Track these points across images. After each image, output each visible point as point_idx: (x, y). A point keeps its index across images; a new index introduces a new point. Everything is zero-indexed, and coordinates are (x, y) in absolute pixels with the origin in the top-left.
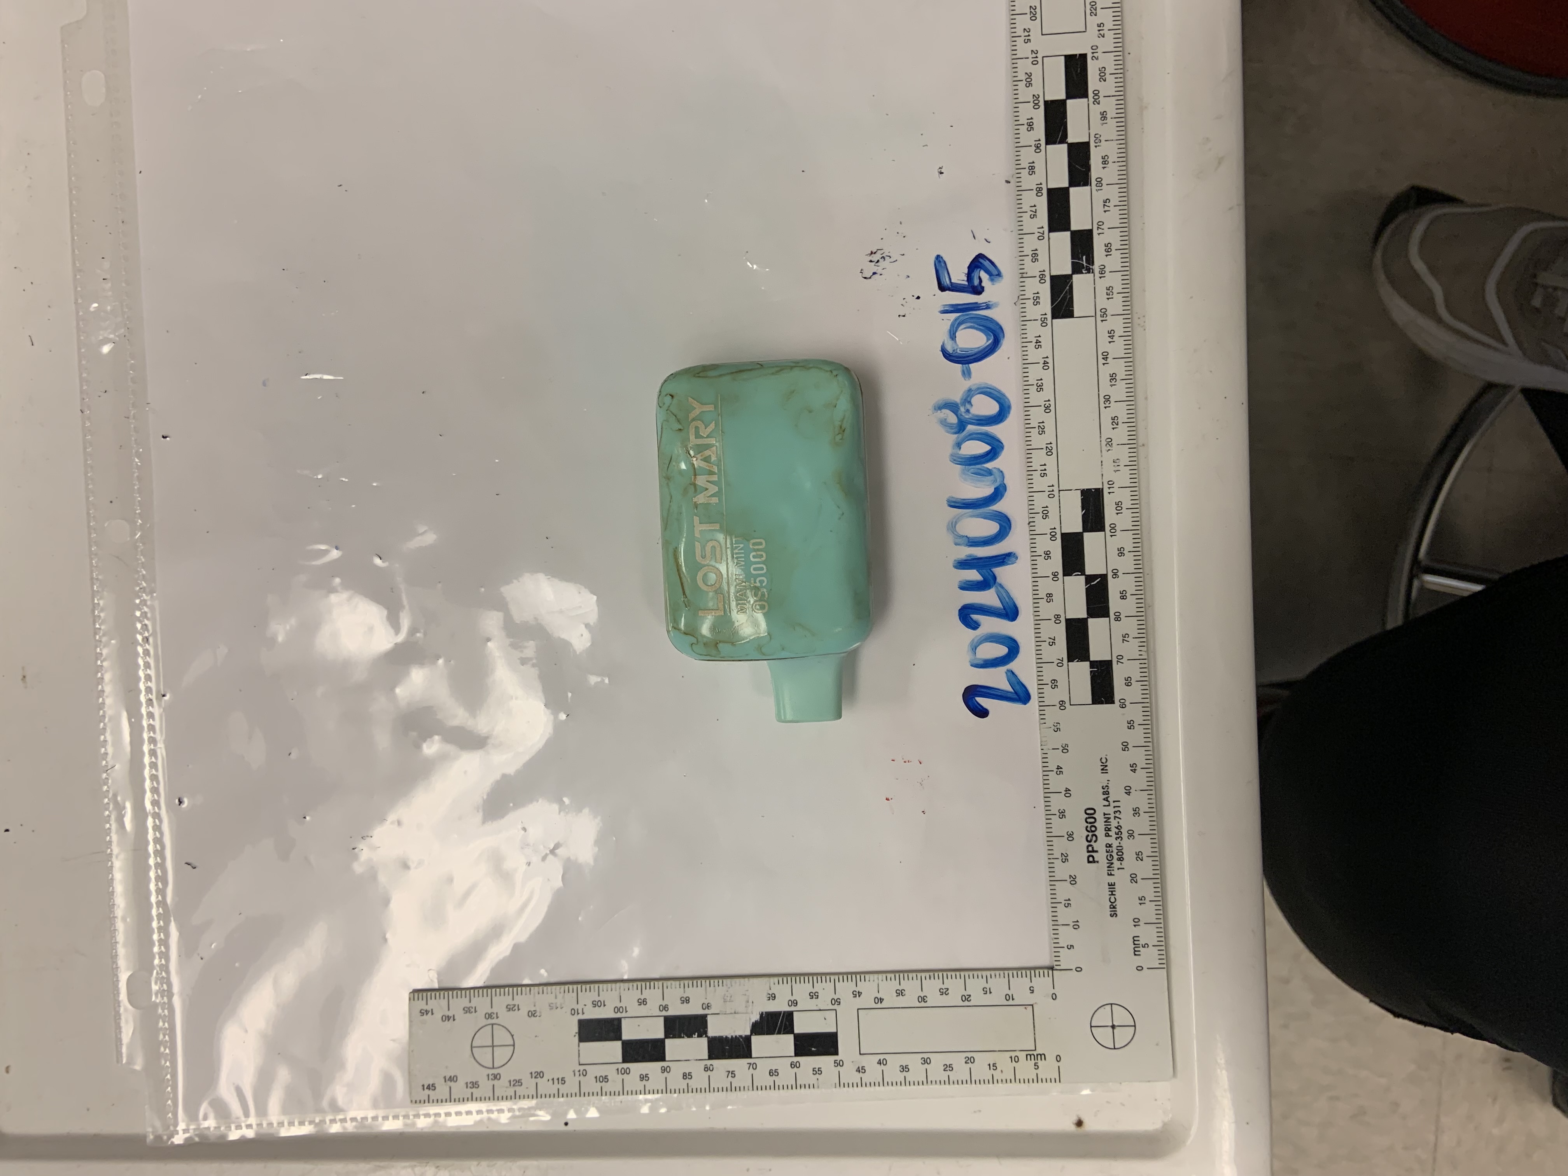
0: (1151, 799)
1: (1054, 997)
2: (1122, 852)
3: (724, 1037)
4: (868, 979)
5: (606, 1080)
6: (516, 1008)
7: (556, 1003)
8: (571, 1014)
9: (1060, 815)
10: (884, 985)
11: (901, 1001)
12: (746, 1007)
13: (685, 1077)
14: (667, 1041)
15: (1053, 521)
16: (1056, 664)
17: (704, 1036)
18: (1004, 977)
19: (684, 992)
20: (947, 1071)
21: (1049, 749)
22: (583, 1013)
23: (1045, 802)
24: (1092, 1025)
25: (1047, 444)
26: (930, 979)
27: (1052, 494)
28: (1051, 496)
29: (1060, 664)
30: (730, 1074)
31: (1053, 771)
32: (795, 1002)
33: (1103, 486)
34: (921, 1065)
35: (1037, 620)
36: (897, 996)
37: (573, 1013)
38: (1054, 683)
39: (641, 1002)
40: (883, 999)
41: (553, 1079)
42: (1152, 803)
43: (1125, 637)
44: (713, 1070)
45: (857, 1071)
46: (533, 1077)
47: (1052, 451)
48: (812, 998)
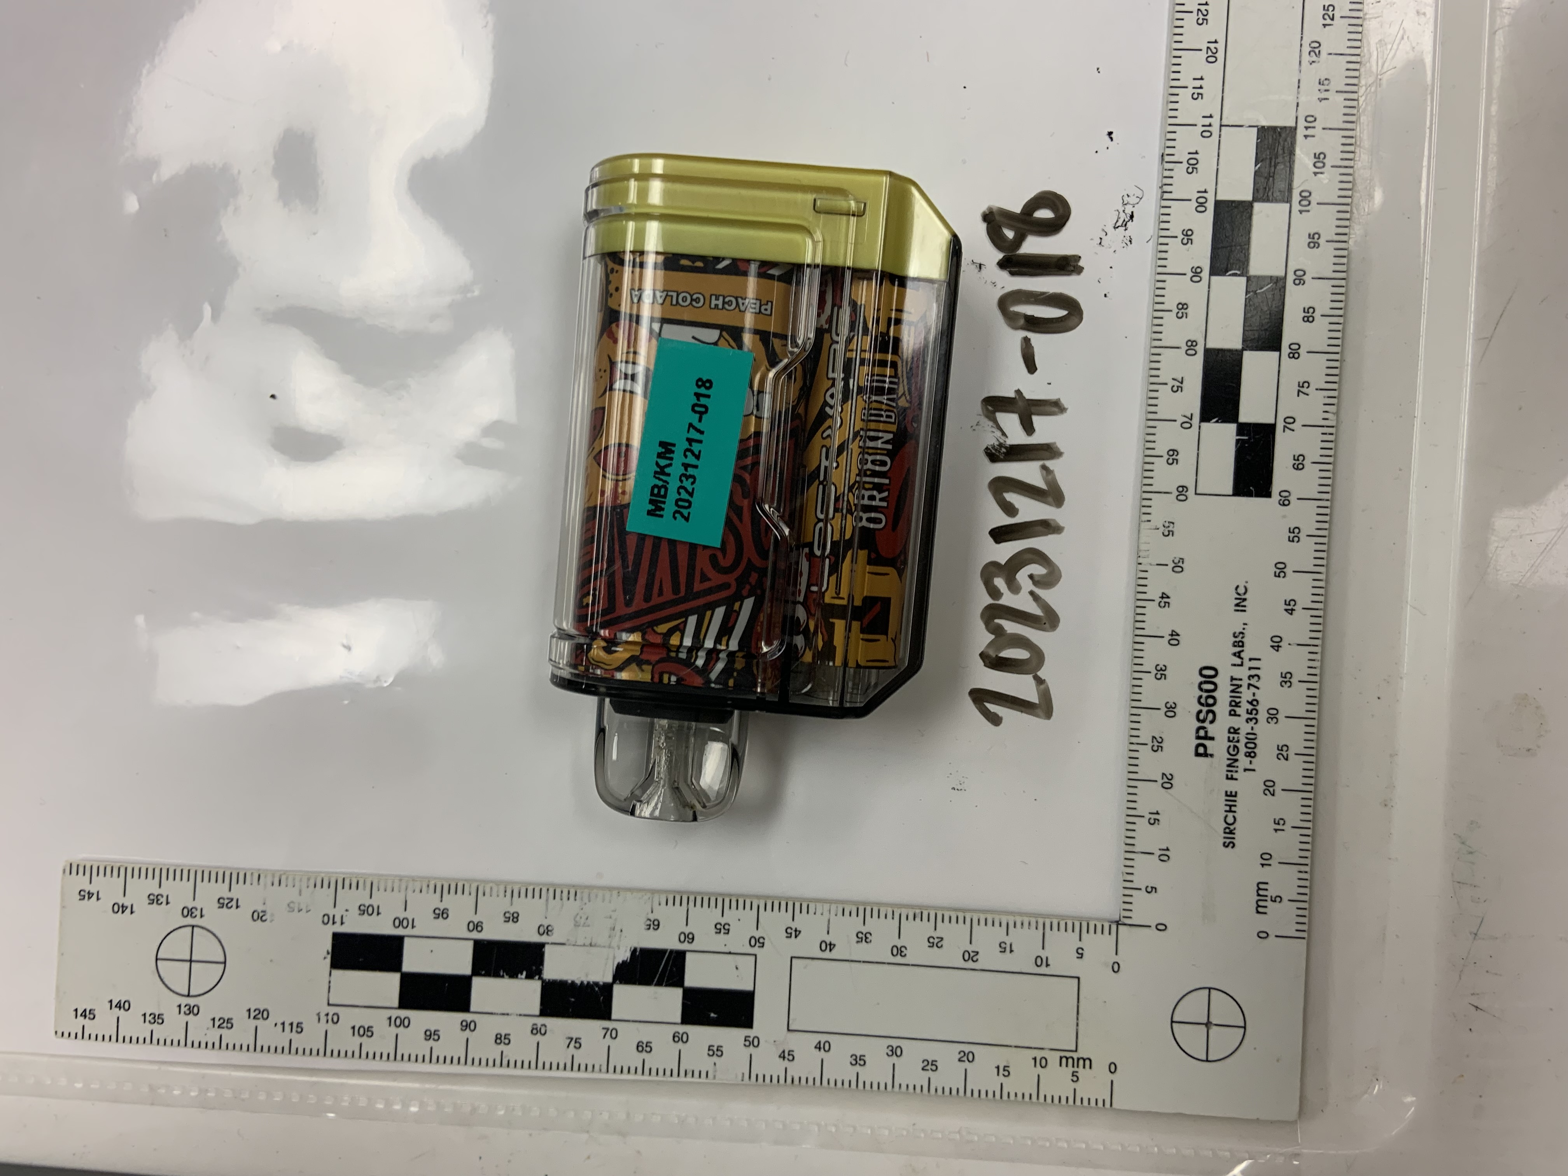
0: (1314, 660)
1: (1116, 968)
2: (1255, 744)
3: (570, 982)
4: (813, 911)
5: (370, 1034)
6: (234, 903)
7: (299, 904)
8: (323, 922)
9: (1157, 674)
10: (838, 922)
11: (862, 951)
12: (610, 937)
13: (498, 1041)
14: (475, 980)
15: (1203, 179)
16: (1178, 423)
17: (537, 977)
18: (1037, 928)
19: (512, 904)
20: (928, 1070)
21: (1151, 565)
22: (342, 922)
23: (1135, 650)
24: (1174, 1019)
25: (1209, 42)
26: (914, 919)
27: (1208, 131)
28: (1206, 133)
29: (1187, 424)
30: (573, 1044)
31: (1153, 600)
32: (691, 936)
33: (1296, 123)
34: (886, 1056)
35: (1156, 347)
36: (858, 942)
37: (326, 921)
38: (1173, 456)
39: (439, 914)
40: (834, 945)
41: (283, 1024)
42: (1315, 668)
43: (1303, 387)
44: (545, 1033)
45: (780, 1056)
46: (252, 1016)
47: (1216, 55)
48: (719, 932)
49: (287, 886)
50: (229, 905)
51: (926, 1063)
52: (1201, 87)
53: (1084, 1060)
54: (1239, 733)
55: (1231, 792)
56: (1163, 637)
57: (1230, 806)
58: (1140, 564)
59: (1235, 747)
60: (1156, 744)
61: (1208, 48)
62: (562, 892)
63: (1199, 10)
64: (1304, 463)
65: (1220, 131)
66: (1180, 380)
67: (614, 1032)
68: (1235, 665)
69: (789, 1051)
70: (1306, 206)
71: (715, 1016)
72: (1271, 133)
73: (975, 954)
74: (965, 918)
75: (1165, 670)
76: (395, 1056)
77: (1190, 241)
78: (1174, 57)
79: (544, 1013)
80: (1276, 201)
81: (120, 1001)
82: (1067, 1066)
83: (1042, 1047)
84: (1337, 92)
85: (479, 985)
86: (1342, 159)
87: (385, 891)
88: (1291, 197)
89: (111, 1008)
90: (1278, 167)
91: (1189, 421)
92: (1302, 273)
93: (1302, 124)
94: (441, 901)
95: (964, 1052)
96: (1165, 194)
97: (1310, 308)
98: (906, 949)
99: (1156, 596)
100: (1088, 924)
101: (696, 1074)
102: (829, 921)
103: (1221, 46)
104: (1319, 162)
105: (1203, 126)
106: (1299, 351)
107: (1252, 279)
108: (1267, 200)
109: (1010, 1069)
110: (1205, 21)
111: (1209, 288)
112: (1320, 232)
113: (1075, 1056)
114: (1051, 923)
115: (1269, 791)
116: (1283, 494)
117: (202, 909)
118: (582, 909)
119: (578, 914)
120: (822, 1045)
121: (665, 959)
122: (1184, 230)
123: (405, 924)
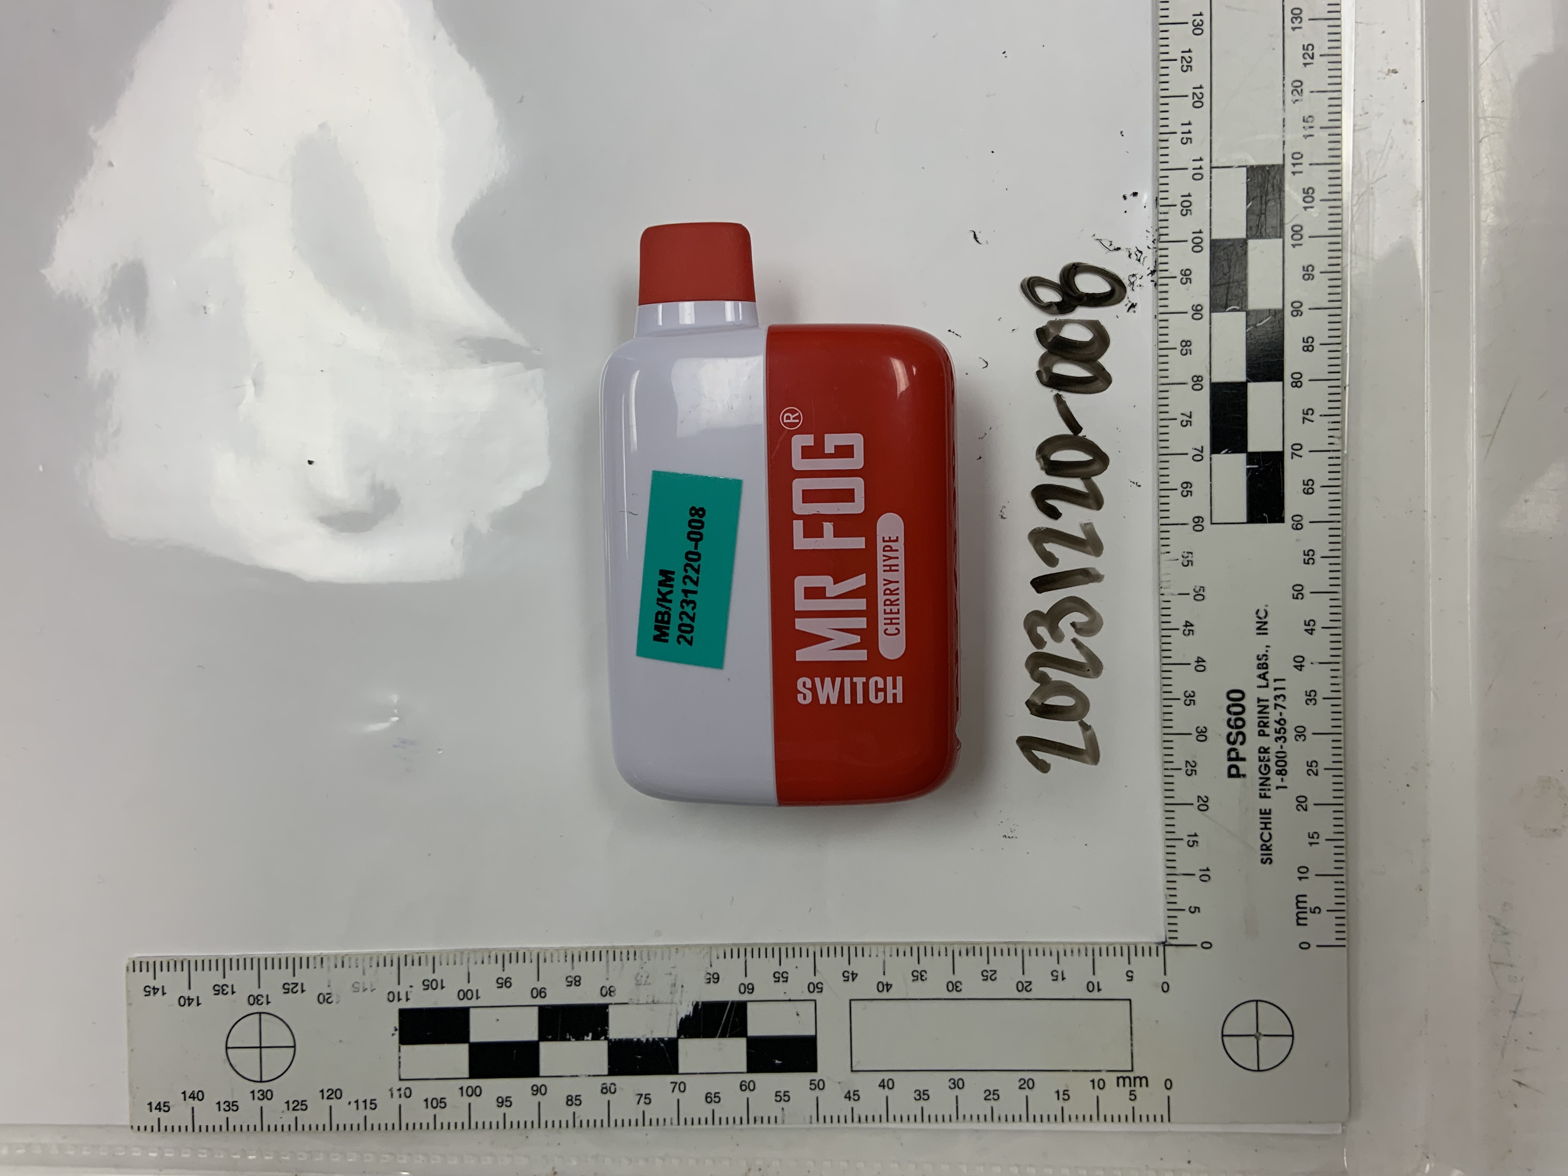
0: (1336, 677)
1: (1165, 988)
2: (1285, 762)
4: (869, 953)
5: (443, 1105)
6: (299, 988)
7: (364, 984)
8: (389, 999)
9: (1186, 700)
10: (893, 962)
11: (919, 989)
12: (671, 993)
13: (570, 1103)
14: (542, 1045)
15: (1197, 220)
16: (1190, 456)
17: (603, 1038)
18: (1086, 955)
19: (573, 968)
20: (990, 1099)
21: (1173, 594)
22: (407, 999)
23: (1163, 678)
24: (1225, 1034)
25: (1194, 88)
26: (967, 955)
27: (1199, 174)
28: (1197, 176)
29: (1198, 456)
30: (643, 1099)
31: (1178, 629)
32: (750, 987)
33: (1284, 160)
34: (949, 1089)
35: (1163, 384)
36: (914, 980)
37: (391, 999)
38: (1187, 488)
39: (502, 983)
40: (891, 985)
41: (357, 1102)
42: (1338, 684)
43: (1307, 414)
44: (614, 1093)
45: (846, 1097)
46: (325, 1096)
47: (1201, 100)
48: (777, 981)
49: (350, 968)
50: (295, 990)
51: (988, 1093)
52: (1189, 132)
53: (1141, 1079)
54: (1269, 753)
55: (1265, 810)
56: (1189, 664)
57: (1266, 824)
58: (1163, 594)
59: (1266, 766)
60: (1189, 768)
61: (1194, 93)
62: (621, 953)
63: (1182, 57)
64: (1314, 487)
65: (1211, 173)
66: (1189, 415)
67: (682, 1085)
68: (1260, 687)
69: (855, 1091)
70: (1298, 240)
71: (780, 1062)
72: (1260, 171)
73: (1028, 984)
74: (1016, 950)
75: (1193, 696)
76: (469, 1125)
77: (1189, 280)
78: (1162, 104)
79: (612, 1072)
80: (1268, 237)
81: (193, 1091)
82: (1124, 1086)
83: (1100, 1069)
84: (1321, 128)
85: (547, 1049)
86: (1330, 193)
87: (448, 964)
88: (1284, 232)
89: (185, 1100)
90: (1268, 204)
91: (1199, 453)
92: (1299, 304)
93: (1289, 161)
94: (504, 970)
95: (1024, 1080)
96: (1162, 237)
97: (1310, 337)
98: (961, 984)
99: (1180, 625)
100: (1136, 947)
101: (766, 1120)
102: (884, 962)
103: (1206, 91)
104: (1308, 197)
105: (1194, 169)
106: (1301, 380)
107: (1252, 314)
108: (1261, 237)
109: (1069, 1093)
111: (1210, 324)
112: (1314, 264)
113: (1132, 1075)
114: (1100, 949)
115: (1302, 806)
116: (1296, 518)
117: (267, 996)
118: (642, 968)
119: (638, 974)
120: (886, 1084)
121: (727, 1010)
122: (1182, 270)
123: (469, 995)
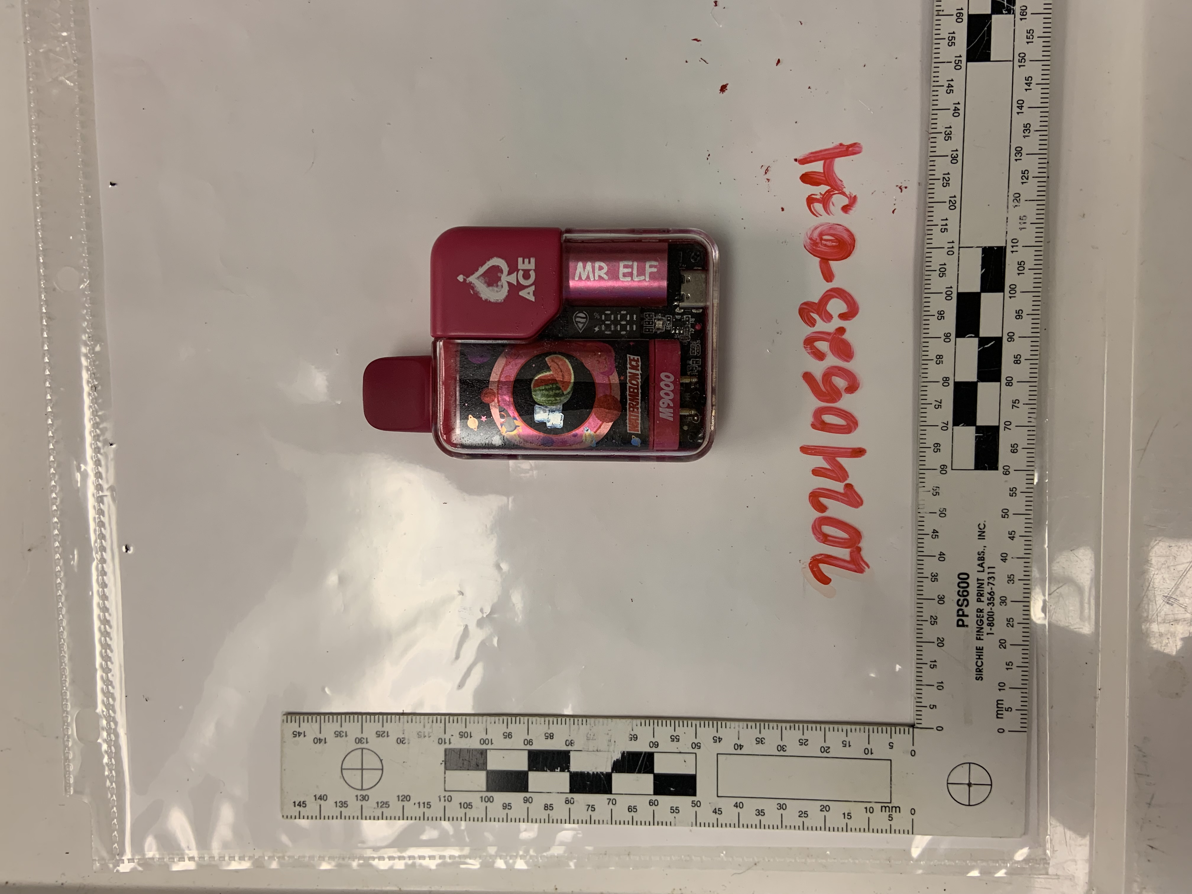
49: (416, 722)
50: (383, 735)
51: (801, 813)
52: (946, 225)
53: (896, 808)
54: (983, 612)
55: (980, 647)
56: (935, 556)
57: (979, 656)
58: (919, 513)
59: (981, 620)
60: (933, 620)
61: (950, 201)
62: (578, 720)
63: (944, 178)
64: (1018, 448)
65: (959, 251)
66: (940, 401)
67: (614, 801)
68: (978, 571)
69: (719, 809)
70: (1013, 294)
71: (674, 789)
73: (827, 748)
74: (820, 727)
75: (936, 576)
76: (486, 819)
77: (943, 318)
78: (928, 207)
79: (572, 791)
81: (321, 795)
82: (885, 811)
83: (871, 801)
84: (1031, 223)
85: (533, 776)
86: (1036, 265)
87: (474, 723)
88: (1004, 289)
89: (316, 800)
90: (995, 272)
91: (946, 426)
92: (1012, 334)
93: (1009, 244)
94: (507, 728)
95: (823, 806)
96: (925, 290)
98: (786, 747)
99: (930, 532)
100: (895, 728)
101: (664, 823)
102: (739, 732)
103: (958, 199)
104: (1021, 267)
105: (948, 248)
106: (1012, 381)
107: (982, 339)
109: (852, 815)
110: (948, 184)
111: (955, 345)
113: (890, 805)
114: (873, 728)
115: (1003, 646)
116: (1005, 468)
117: (367, 738)
118: (591, 730)
119: (588, 733)
120: (738, 805)
121: (642, 757)
122: (939, 311)
123: (487, 742)
